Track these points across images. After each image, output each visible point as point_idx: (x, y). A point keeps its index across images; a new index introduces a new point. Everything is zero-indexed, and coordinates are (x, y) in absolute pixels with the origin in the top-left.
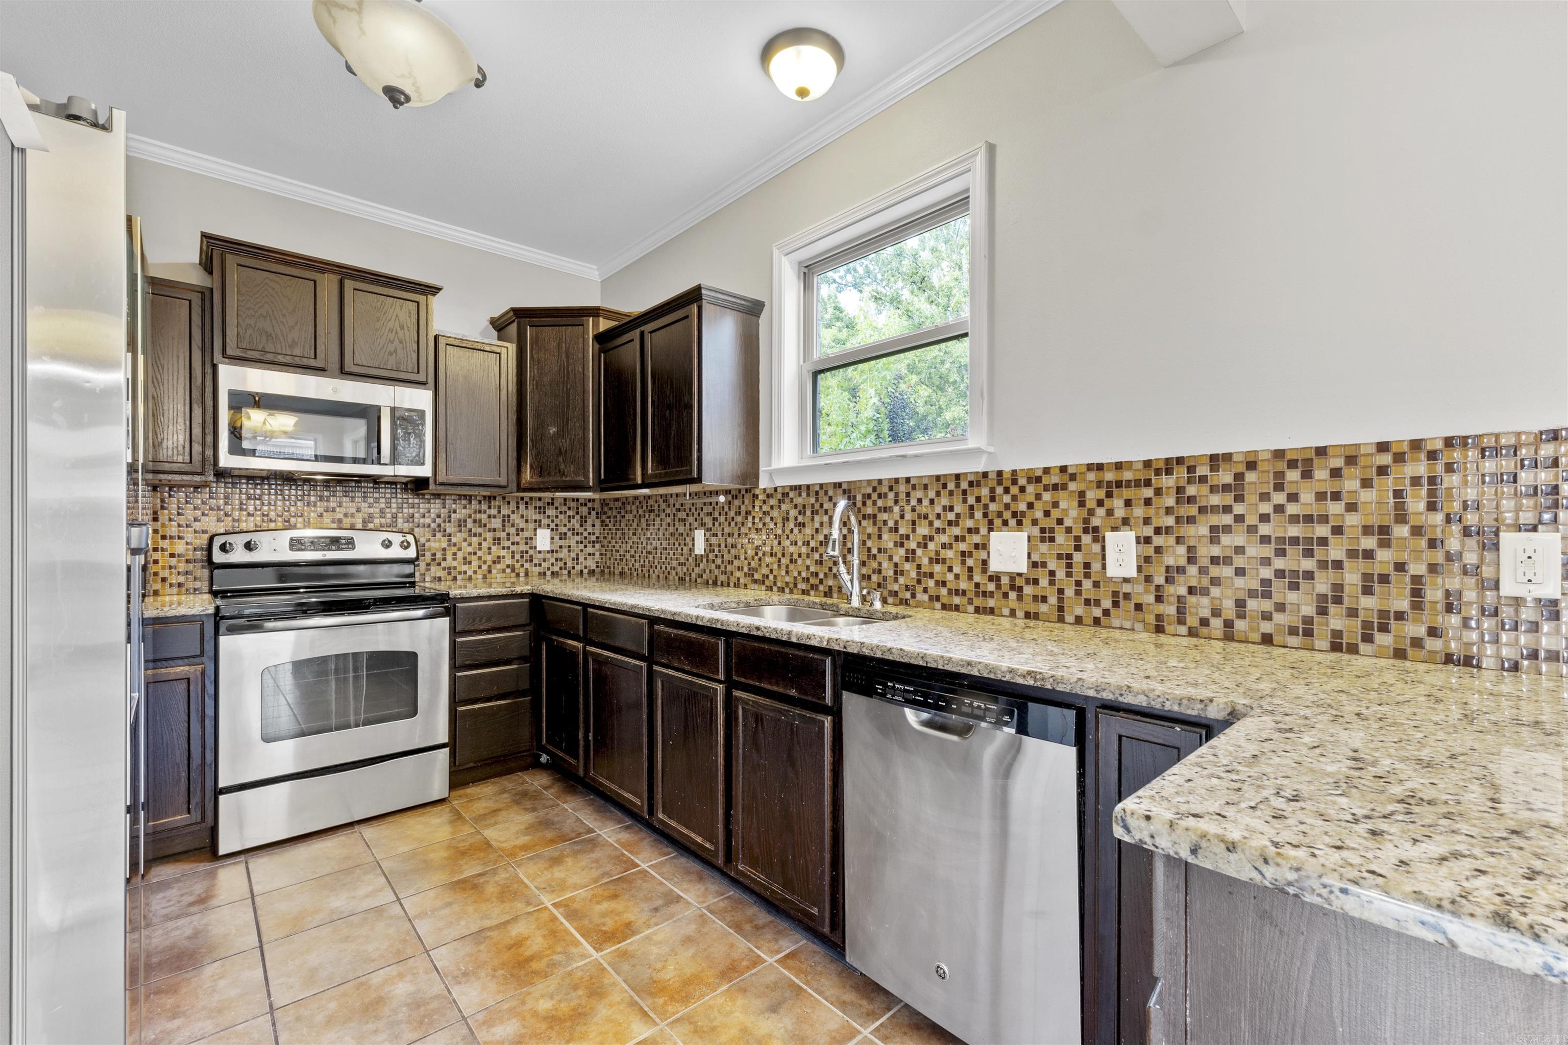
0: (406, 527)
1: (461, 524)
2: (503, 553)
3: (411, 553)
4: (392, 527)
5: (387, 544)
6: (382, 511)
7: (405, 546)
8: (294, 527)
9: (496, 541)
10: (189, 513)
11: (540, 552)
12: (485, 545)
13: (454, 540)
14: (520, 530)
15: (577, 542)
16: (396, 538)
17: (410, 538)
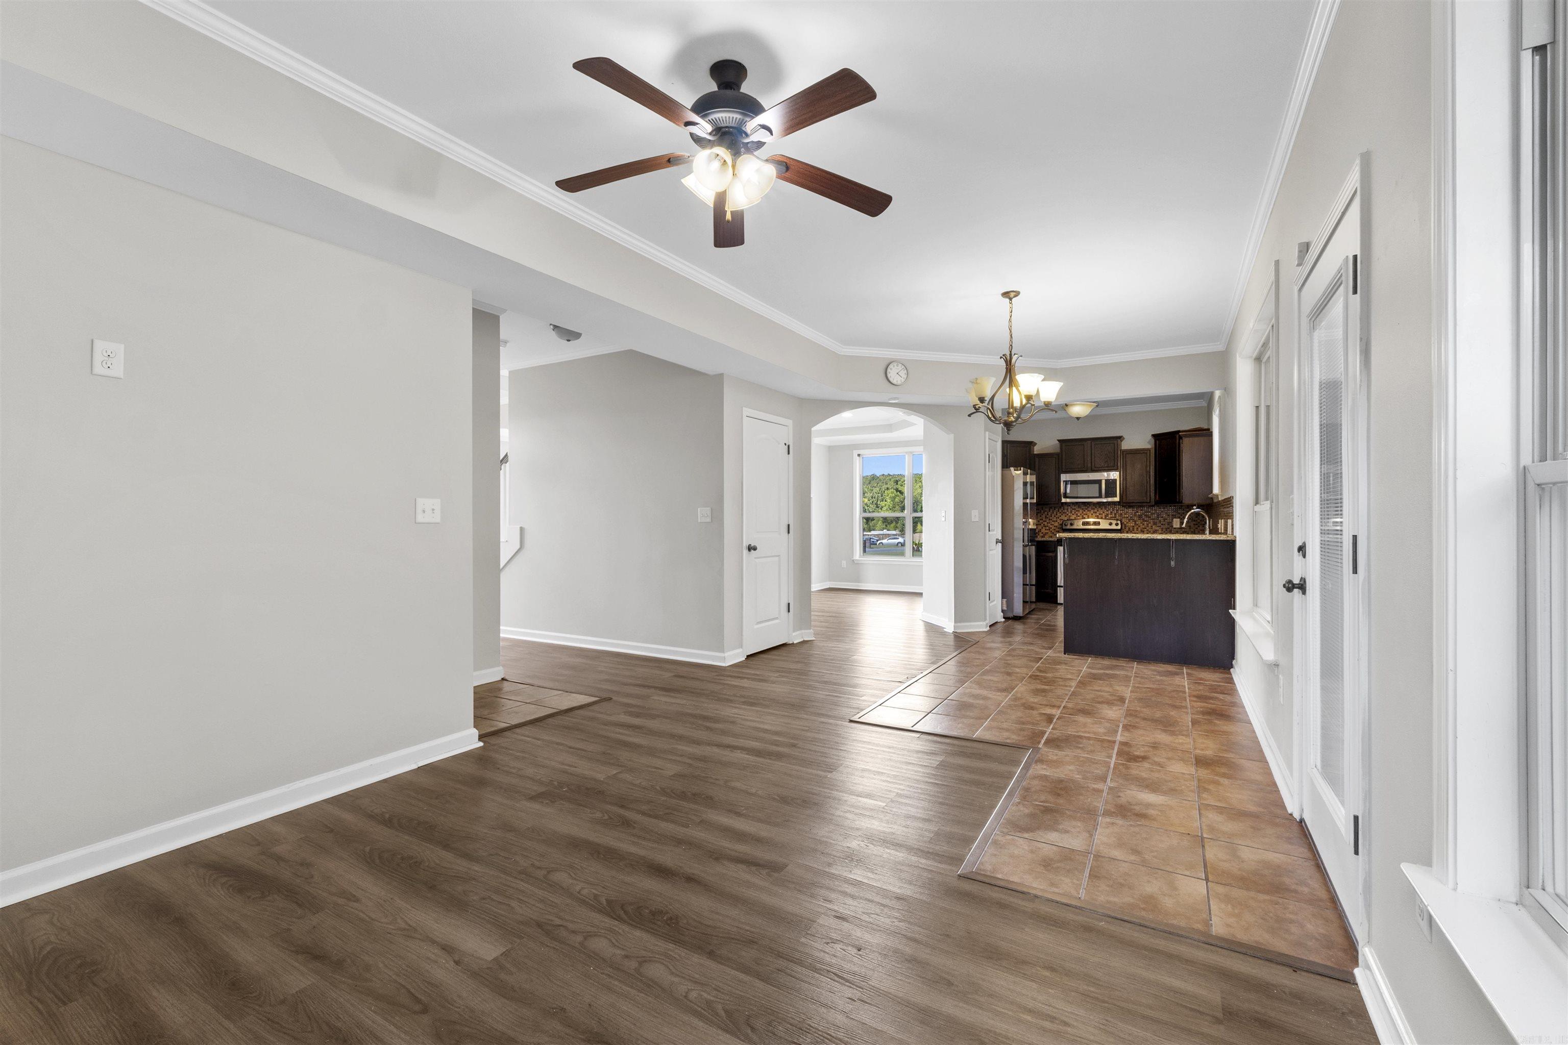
0: (1119, 518)
1: (1140, 517)
2: (1158, 528)
3: (1119, 527)
4: (1114, 518)
5: (1111, 524)
6: (1111, 512)
7: (1117, 525)
8: (1084, 518)
9: (1155, 524)
10: (1059, 514)
11: (1175, 528)
12: (1150, 525)
13: (1137, 523)
14: (1165, 520)
15: (1194, 525)
16: (1114, 522)
17: (1119, 522)
